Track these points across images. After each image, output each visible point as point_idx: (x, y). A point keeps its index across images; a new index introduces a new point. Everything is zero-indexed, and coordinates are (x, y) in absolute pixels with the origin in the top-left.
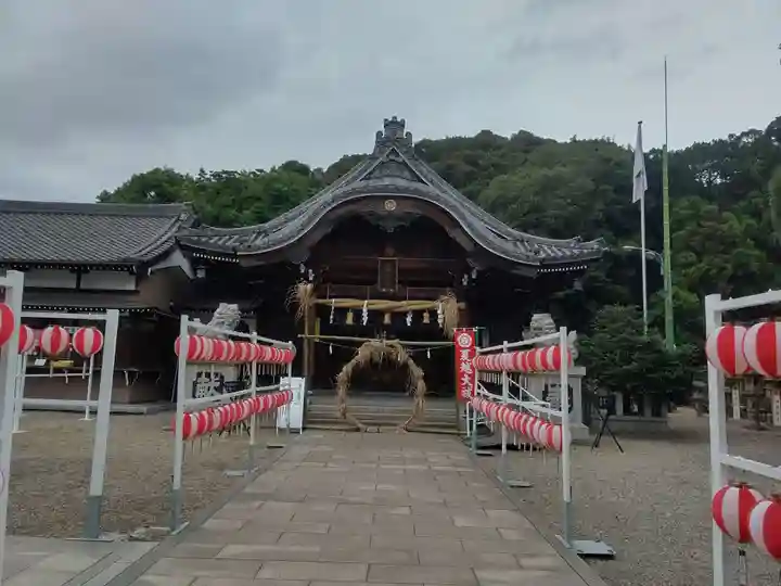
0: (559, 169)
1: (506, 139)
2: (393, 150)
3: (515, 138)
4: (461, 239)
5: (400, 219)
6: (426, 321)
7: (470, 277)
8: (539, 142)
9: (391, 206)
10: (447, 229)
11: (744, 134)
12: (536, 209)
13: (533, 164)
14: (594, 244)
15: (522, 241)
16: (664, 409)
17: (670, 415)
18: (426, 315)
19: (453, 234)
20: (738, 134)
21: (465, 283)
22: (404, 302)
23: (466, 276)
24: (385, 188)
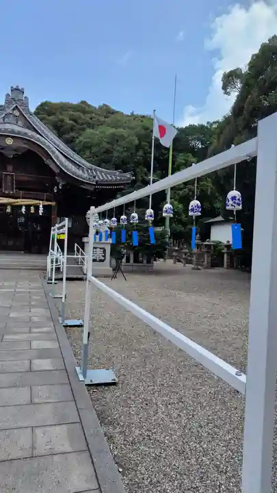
0: (121, 130)
1: (95, 108)
2: (16, 106)
3: (101, 108)
4: (52, 166)
5: (15, 150)
6: (32, 211)
7: (58, 187)
8: (114, 112)
9: (9, 142)
10: (45, 159)
11: (214, 123)
12: (107, 152)
13: (108, 125)
14: (128, 175)
15: (91, 170)
16: (152, 260)
17: (155, 262)
18: (32, 208)
19: (48, 162)
20: (212, 122)
21: (55, 191)
22: (19, 200)
23: (56, 187)
24: (6, 130)
